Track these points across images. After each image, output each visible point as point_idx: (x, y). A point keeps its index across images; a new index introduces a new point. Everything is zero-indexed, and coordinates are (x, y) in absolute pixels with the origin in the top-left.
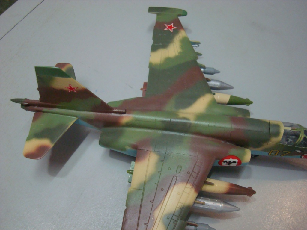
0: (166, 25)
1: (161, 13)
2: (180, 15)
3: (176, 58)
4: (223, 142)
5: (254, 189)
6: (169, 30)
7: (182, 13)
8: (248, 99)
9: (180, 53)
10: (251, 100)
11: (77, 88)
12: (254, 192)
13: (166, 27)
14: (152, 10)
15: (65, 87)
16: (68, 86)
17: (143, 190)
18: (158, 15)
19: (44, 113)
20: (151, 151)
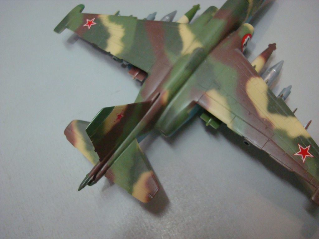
0: (85, 25)
1: (68, 24)
2: (81, 11)
3: (126, 32)
4: (228, 37)
5: (272, 43)
6: (92, 26)
7: (80, 9)
8: (194, 7)
9: (123, 27)
10: (196, 4)
11: (123, 110)
12: (275, 44)
13: (87, 27)
14: (58, 29)
15: (115, 121)
16: (116, 117)
17: (236, 116)
18: (68, 27)
19: (111, 167)
20: (205, 93)
